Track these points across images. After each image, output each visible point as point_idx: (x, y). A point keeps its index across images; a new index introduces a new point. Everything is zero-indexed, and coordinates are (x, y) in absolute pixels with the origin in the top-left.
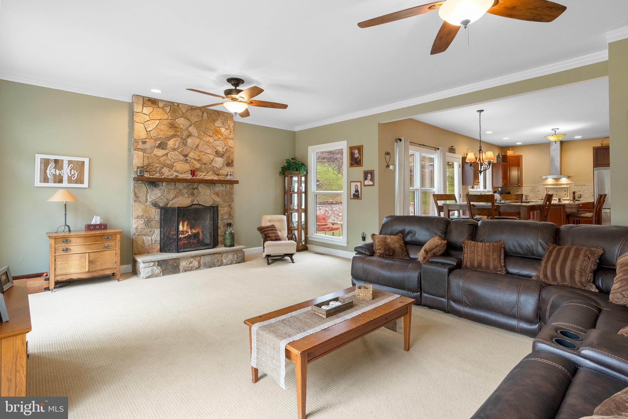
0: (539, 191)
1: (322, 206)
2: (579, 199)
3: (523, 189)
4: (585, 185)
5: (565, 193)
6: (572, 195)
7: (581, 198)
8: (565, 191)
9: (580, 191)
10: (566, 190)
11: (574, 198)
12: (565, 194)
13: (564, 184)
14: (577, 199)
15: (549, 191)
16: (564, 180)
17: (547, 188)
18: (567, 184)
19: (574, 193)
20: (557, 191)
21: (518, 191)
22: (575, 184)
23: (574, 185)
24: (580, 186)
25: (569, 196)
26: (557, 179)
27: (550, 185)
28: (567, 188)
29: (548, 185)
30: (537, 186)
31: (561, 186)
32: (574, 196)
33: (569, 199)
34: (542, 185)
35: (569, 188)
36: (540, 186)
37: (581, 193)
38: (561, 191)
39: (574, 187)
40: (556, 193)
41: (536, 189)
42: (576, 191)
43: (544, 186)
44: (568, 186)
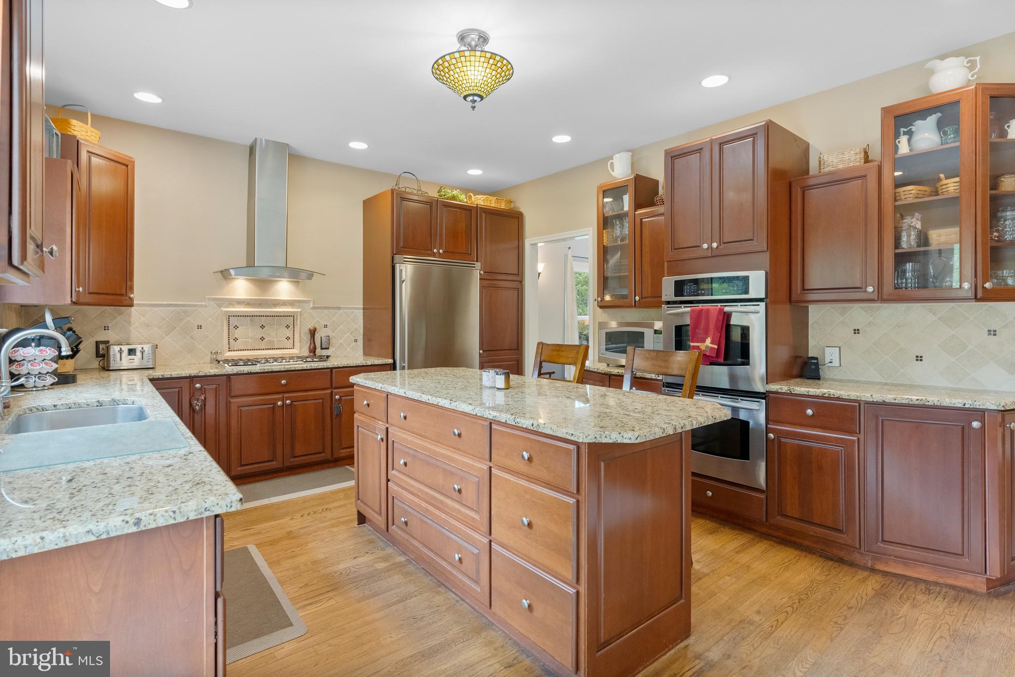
0: (200, 327)
2: (325, 353)
3: (133, 320)
4: (339, 308)
5: (289, 333)
6: (307, 338)
7: (328, 349)
8: (288, 327)
9: (326, 326)
10: (289, 321)
11: (313, 350)
12: (288, 338)
13: (284, 303)
14: (319, 351)
15: (236, 327)
16: (284, 289)
17: (230, 316)
18: (291, 303)
19: (313, 333)
20: (263, 327)
21: (106, 328)
22: (314, 304)
23: (314, 308)
24: (326, 311)
25: (297, 344)
26: (263, 284)
27: (240, 302)
28: (292, 316)
29: (233, 304)
30: (195, 306)
31: (275, 308)
32: (313, 345)
33: (297, 352)
34: (212, 303)
35: (299, 317)
36: (206, 306)
37: (331, 334)
38: (275, 326)
39: (311, 311)
40: (260, 333)
41: (189, 318)
42: (317, 326)
43: (220, 308)
44: (296, 308)
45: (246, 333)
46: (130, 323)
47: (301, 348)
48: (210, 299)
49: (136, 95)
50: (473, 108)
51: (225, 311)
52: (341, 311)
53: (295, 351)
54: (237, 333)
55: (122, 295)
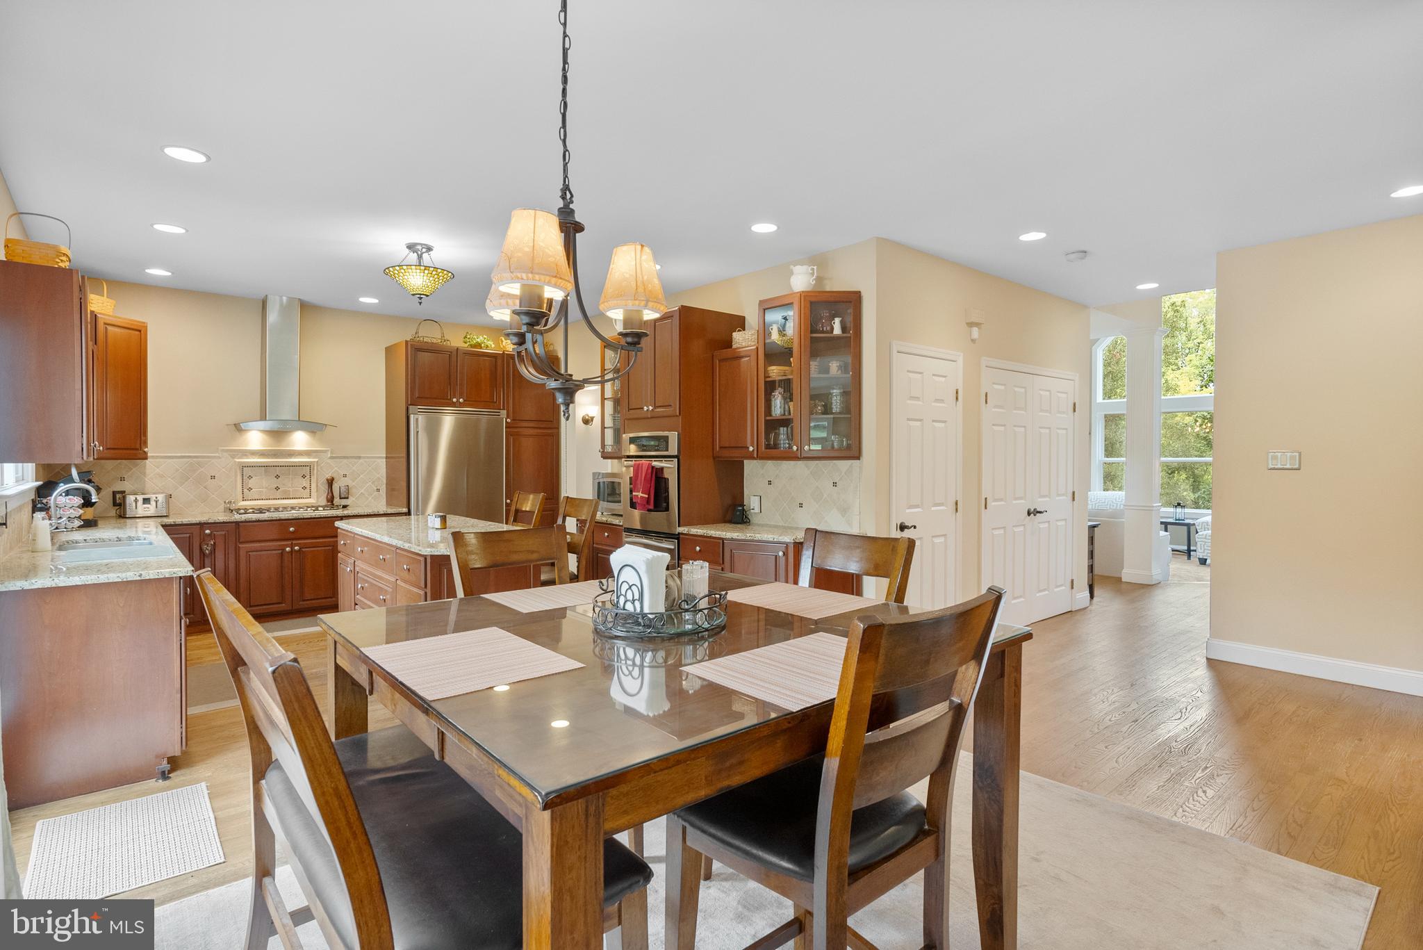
0: (213, 477)
2: (344, 502)
3: (148, 471)
4: (360, 458)
5: (305, 483)
6: (324, 488)
7: (347, 498)
8: (304, 476)
9: (345, 476)
10: (305, 471)
11: (331, 500)
12: (304, 488)
13: (300, 453)
14: (337, 501)
15: (250, 477)
16: (300, 440)
17: (244, 467)
18: (308, 453)
19: (330, 482)
20: (277, 477)
21: (122, 479)
22: (332, 453)
23: (332, 458)
24: (345, 461)
25: (314, 494)
26: (278, 434)
27: (254, 453)
28: (309, 466)
29: (246, 455)
30: (208, 457)
31: (291, 458)
32: (330, 494)
33: (314, 502)
34: (225, 454)
35: (315, 468)
36: (219, 458)
37: (351, 484)
38: (291, 476)
39: (329, 461)
40: (275, 483)
41: (202, 470)
42: (334, 476)
43: (233, 458)
44: (313, 458)
45: (260, 484)
46: (144, 474)
47: (318, 498)
48: (223, 450)
49: (148, 271)
50: (420, 303)
51: (239, 462)
52: (361, 460)
53: (312, 501)
54: (251, 483)
55: (137, 449)
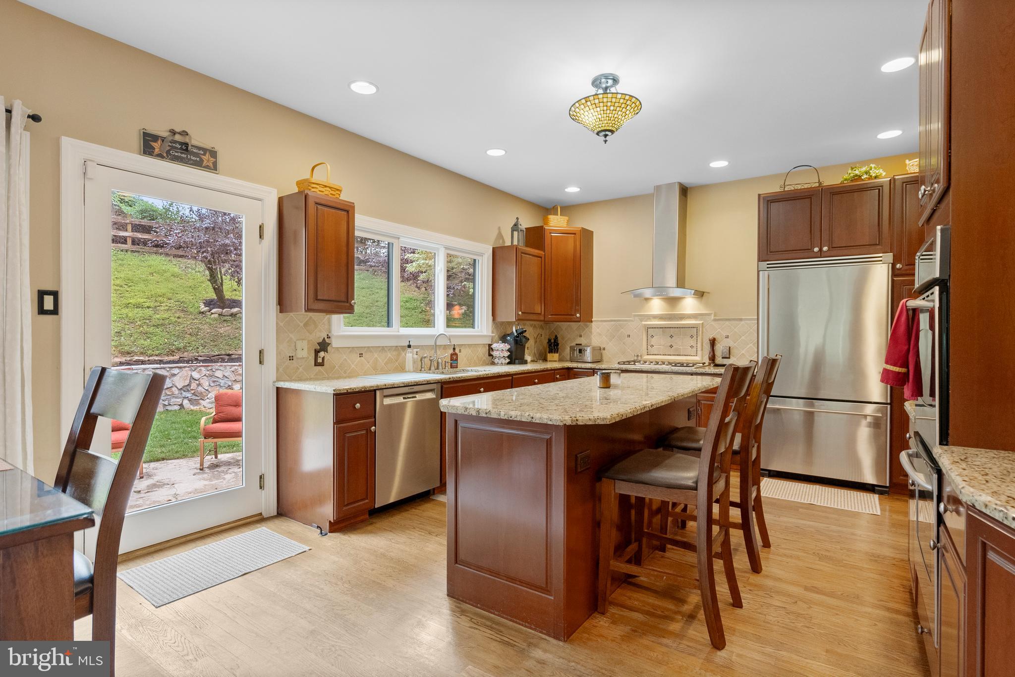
0: (629, 336)
1: (180, 368)
2: (725, 362)
3: (593, 331)
4: (741, 320)
5: (692, 342)
6: (707, 347)
7: (729, 358)
8: (692, 337)
9: (727, 337)
10: (693, 331)
11: (713, 358)
12: (692, 347)
13: (689, 317)
14: (719, 360)
15: (652, 337)
16: (690, 305)
17: (648, 328)
18: (695, 316)
19: (713, 342)
20: (671, 336)
21: (581, 336)
22: (715, 316)
23: (715, 320)
24: (727, 323)
25: (699, 352)
26: (672, 301)
27: (655, 317)
28: (696, 327)
29: (649, 319)
30: (626, 321)
31: (681, 321)
32: (712, 354)
33: (699, 359)
34: (637, 318)
35: (701, 329)
36: (632, 321)
37: (731, 344)
38: (681, 336)
39: (713, 323)
40: (669, 341)
41: (622, 330)
42: (717, 337)
43: (641, 321)
44: (699, 321)
45: (659, 341)
46: (591, 332)
47: (702, 356)
48: (635, 316)
49: (566, 190)
51: (645, 325)
52: (743, 322)
53: (697, 359)
54: (653, 341)
